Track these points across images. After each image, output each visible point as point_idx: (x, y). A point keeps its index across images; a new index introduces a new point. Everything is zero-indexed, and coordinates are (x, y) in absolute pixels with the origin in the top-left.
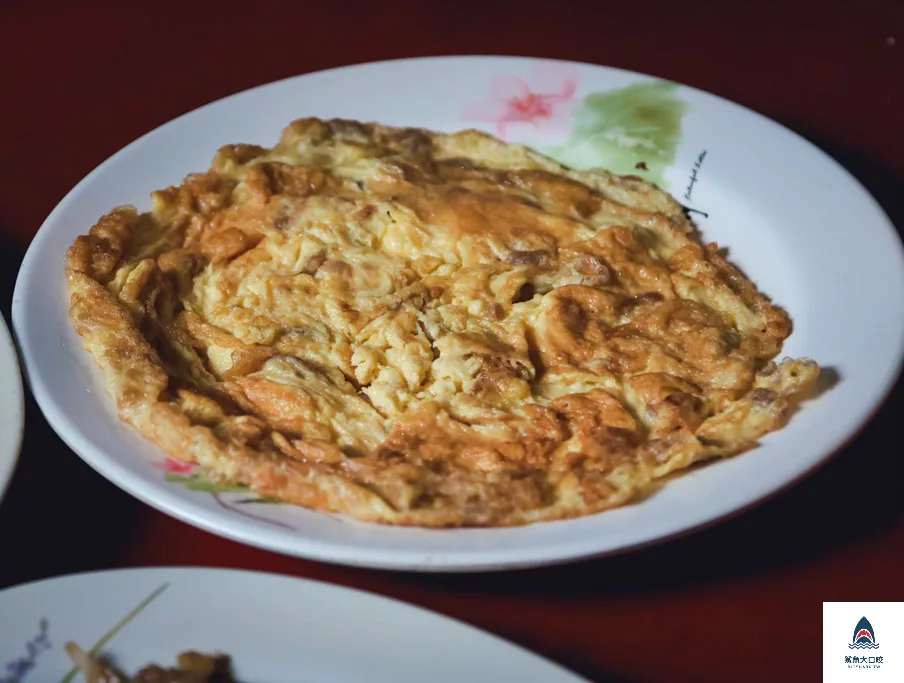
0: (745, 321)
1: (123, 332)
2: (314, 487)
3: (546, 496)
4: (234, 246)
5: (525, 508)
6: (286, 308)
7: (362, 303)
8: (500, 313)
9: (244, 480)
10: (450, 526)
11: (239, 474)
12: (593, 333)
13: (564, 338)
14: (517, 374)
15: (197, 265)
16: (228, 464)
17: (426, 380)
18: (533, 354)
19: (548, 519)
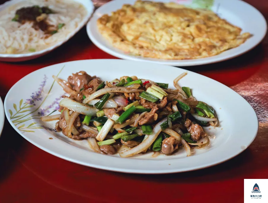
0: (232, 29)
1: (111, 32)
2: (155, 54)
3: (200, 54)
4: (128, 20)
5: (196, 56)
6: (141, 30)
7: (157, 28)
8: (184, 29)
9: (140, 54)
10: (182, 59)
11: (139, 52)
12: (203, 32)
13: (197, 32)
14: (189, 38)
15: (122, 24)
16: (137, 51)
17: (171, 40)
18: (192, 35)
19: (201, 58)
